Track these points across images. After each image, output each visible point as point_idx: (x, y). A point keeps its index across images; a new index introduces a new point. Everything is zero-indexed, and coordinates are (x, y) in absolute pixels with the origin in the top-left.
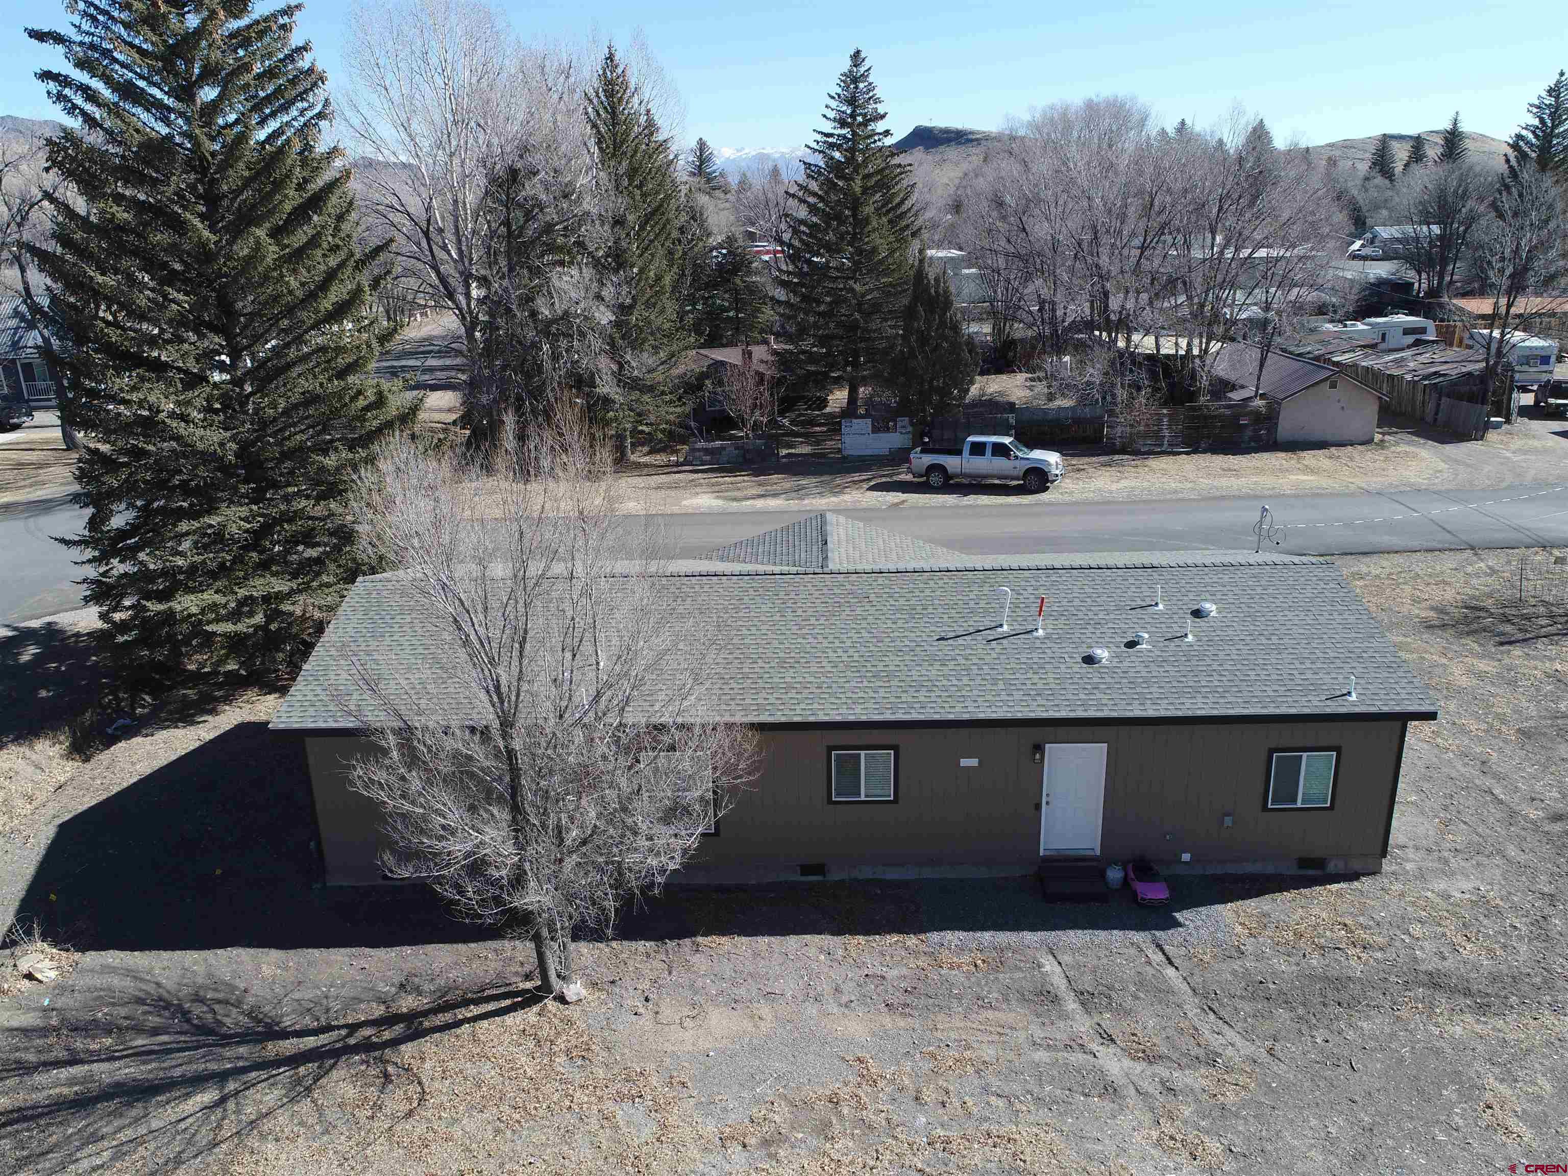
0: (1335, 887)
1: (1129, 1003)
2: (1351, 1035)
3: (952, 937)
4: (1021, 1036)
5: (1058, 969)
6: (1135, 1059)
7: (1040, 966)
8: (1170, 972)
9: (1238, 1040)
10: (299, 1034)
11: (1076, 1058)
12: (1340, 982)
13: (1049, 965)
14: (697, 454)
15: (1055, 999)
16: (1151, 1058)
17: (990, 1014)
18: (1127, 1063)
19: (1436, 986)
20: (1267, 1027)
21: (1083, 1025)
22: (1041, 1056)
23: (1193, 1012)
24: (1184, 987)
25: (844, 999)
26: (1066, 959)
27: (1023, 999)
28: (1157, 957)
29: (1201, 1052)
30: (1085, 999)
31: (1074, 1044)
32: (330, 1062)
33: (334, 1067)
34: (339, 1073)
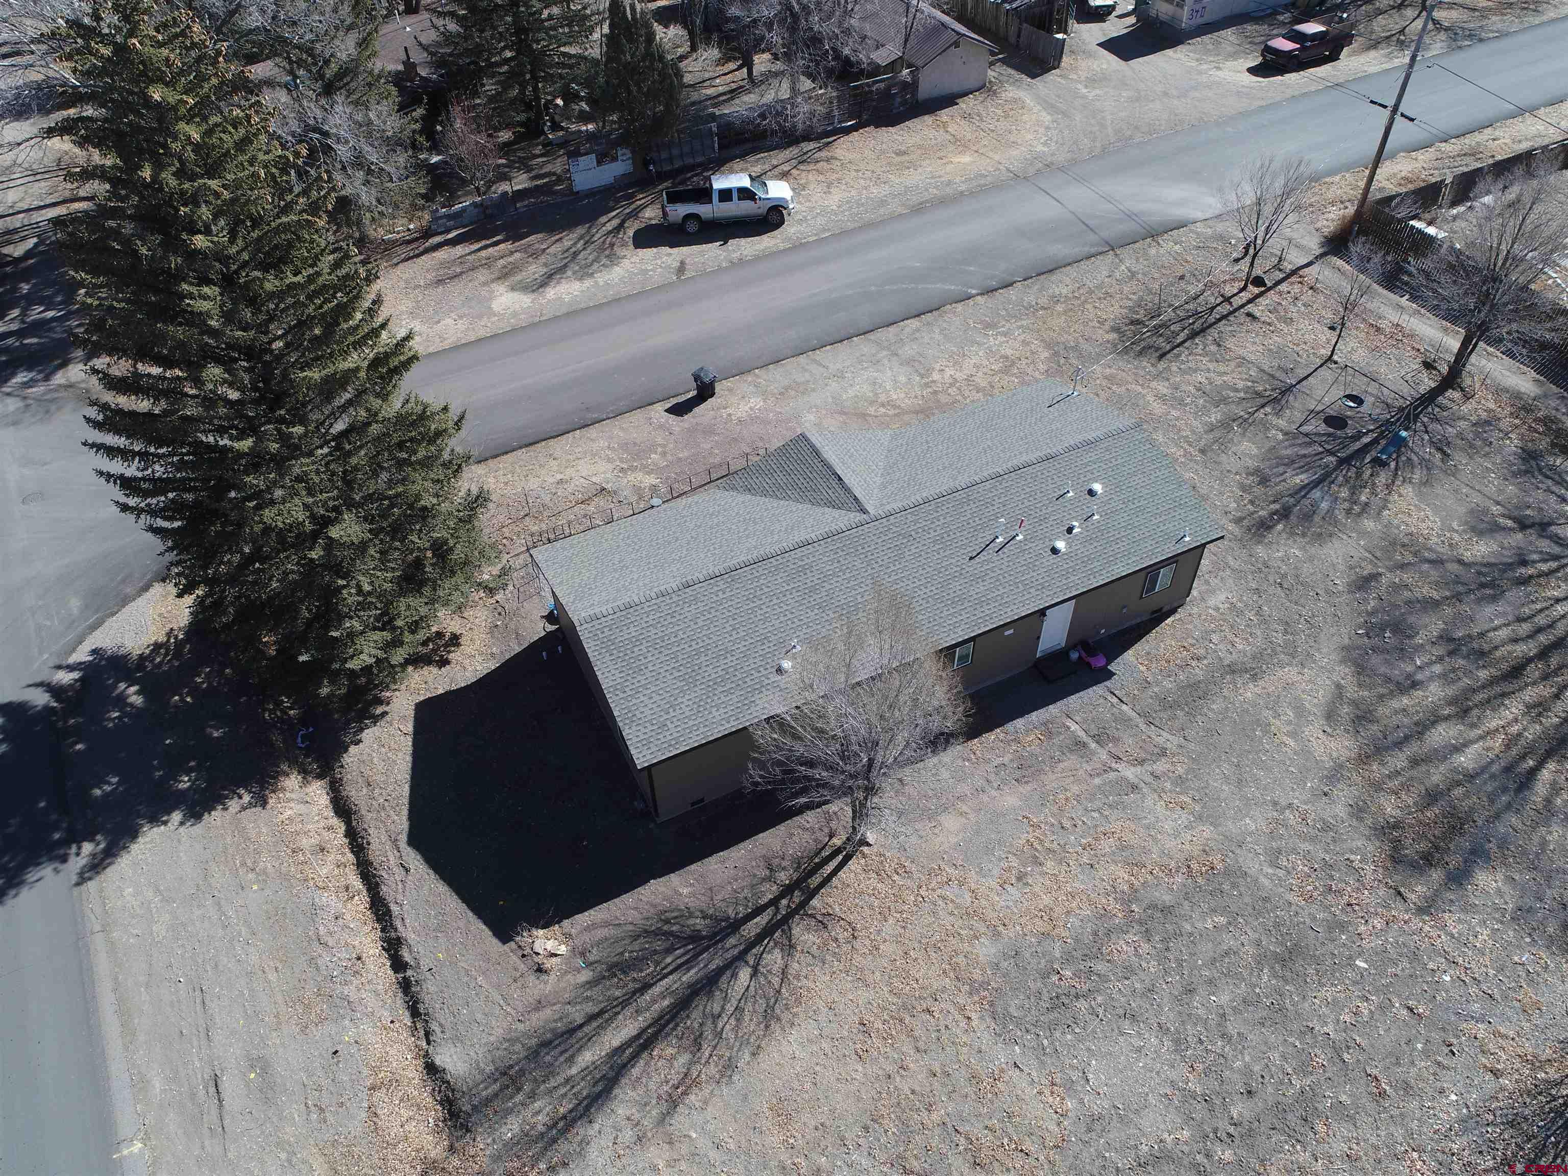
0: (1169, 621)
1: (1116, 734)
2: (1211, 715)
3: (1019, 723)
4: (1081, 772)
5: (1077, 727)
6: (1134, 765)
7: (1069, 728)
8: (1124, 707)
9: (1169, 737)
10: (749, 917)
11: (1112, 775)
12: (1195, 685)
13: (1074, 727)
14: (440, 222)
15: (1085, 745)
16: (1141, 762)
17: (1061, 765)
18: (1132, 769)
19: (1233, 672)
20: (1177, 724)
21: (1103, 755)
22: (1097, 781)
23: (1143, 726)
24: (1134, 714)
25: (995, 785)
26: (1077, 718)
27: (1071, 751)
28: (1115, 700)
29: (1156, 750)
30: (1099, 739)
31: (1108, 769)
32: (786, 927)
33: (790, 929)
34: (796, 931)
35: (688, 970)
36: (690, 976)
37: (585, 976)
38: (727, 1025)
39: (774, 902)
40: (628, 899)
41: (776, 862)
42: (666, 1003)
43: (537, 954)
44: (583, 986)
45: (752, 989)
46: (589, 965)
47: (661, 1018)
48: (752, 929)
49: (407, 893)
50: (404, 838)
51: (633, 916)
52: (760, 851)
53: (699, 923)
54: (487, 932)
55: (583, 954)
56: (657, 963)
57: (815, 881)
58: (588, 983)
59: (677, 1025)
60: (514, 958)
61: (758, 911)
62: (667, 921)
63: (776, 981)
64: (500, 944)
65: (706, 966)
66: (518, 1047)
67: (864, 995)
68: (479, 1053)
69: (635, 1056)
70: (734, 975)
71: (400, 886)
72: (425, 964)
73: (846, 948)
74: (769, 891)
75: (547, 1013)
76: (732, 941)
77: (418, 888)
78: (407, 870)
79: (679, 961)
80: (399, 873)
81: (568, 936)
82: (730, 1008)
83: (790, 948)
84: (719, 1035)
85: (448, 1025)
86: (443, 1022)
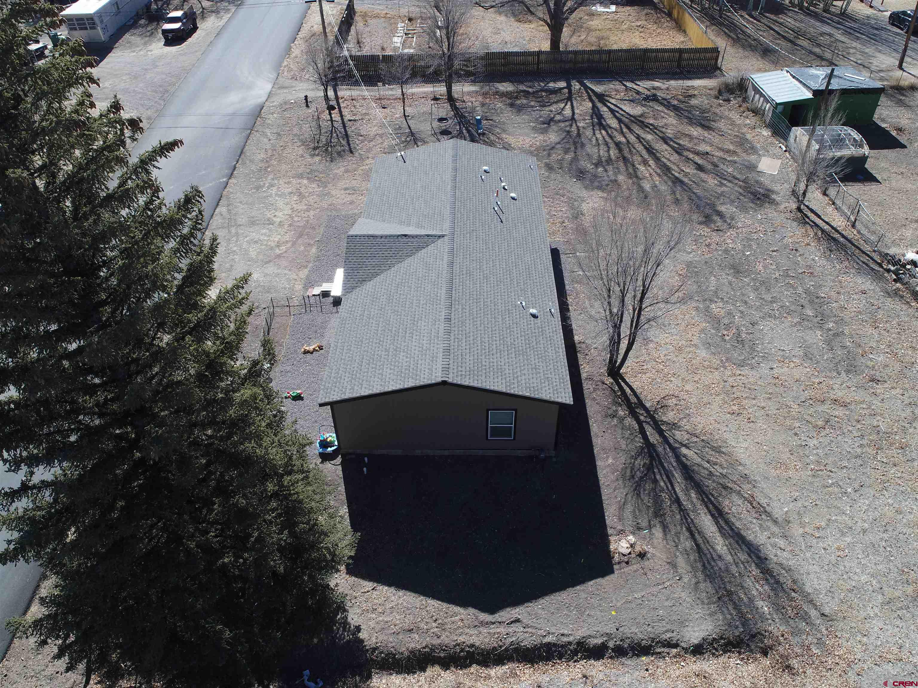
10: (645, 436)
32: (660, 423)
33: (662, 421)
34: (664, 419)
35: (673, 476)
36: (678, 476)
37: (658, 532)
38: (717, 470)
39: (640, 423)
40: (605, 493)
41: (610, 412)
42: (693, 495)
43: (630, 553)
44: (665, 535)
45: (696, 451)
46: (650, 527)
47: (703, 500)
48: (653, 437)
49: (539, 626)
50: (484, 617)
51: (621, 493)
52: (599, 417)
53: (639, 462)
54: (599, 580)
55: (639, 529)
56: (662, 490)
57: (633, 399)
58: (664, 531)
59: (711, 494)
60: (626, 570)
61: (642, 431)
62: (633, 477)
63: (695, 439)
64: (612, 576)
65: (673, 467)
66: (702, 586)
67: (715, 406)
68: (700, 611)
69: (727, 522)
70: (685, 456)
71: (530, 630)
72: (610, 628)
73: (683, 402)
74: (630, 421)
75: (681, 561)
76: (660, 449)
77: (537, 617)
78: (518, 621)
79: (664, 477)
80: (518, 628)
81: (621, 532)
82: (707, 465)
83: (674, 426)
84: (724, 476)
85: (669, 627)
86: (664, 629)
